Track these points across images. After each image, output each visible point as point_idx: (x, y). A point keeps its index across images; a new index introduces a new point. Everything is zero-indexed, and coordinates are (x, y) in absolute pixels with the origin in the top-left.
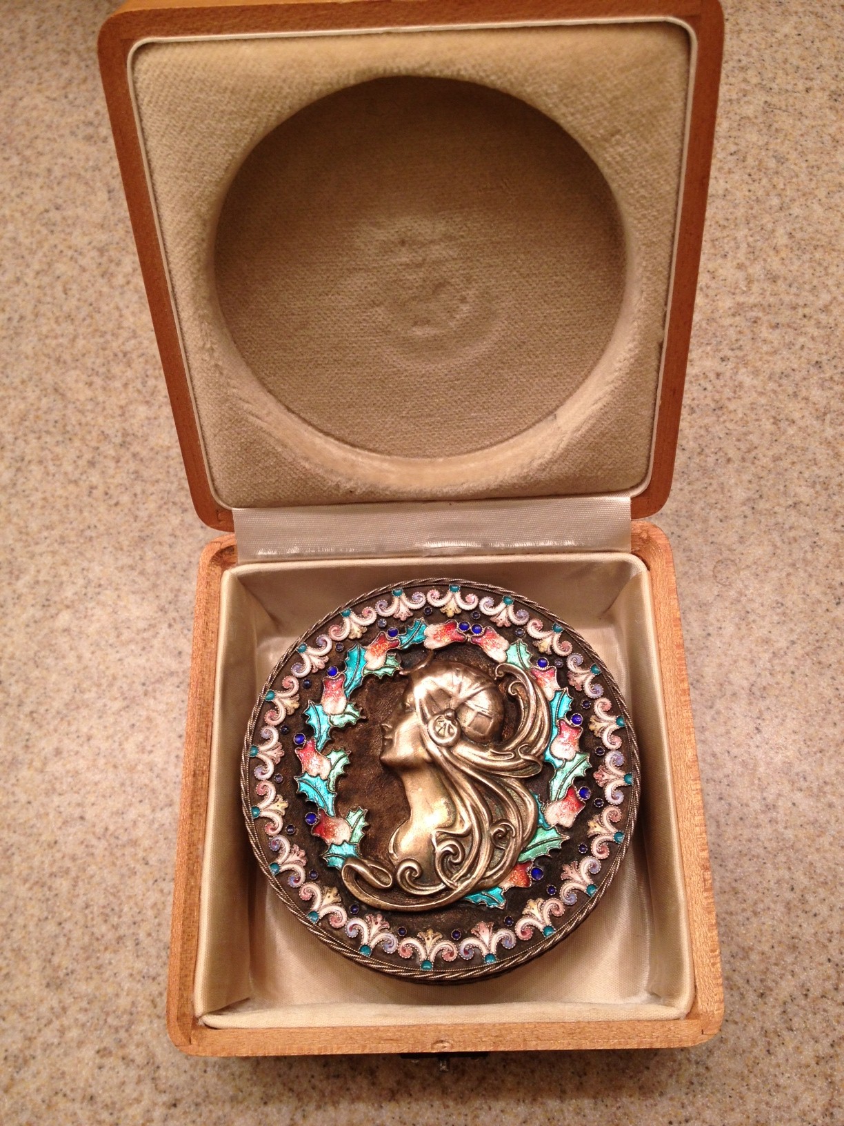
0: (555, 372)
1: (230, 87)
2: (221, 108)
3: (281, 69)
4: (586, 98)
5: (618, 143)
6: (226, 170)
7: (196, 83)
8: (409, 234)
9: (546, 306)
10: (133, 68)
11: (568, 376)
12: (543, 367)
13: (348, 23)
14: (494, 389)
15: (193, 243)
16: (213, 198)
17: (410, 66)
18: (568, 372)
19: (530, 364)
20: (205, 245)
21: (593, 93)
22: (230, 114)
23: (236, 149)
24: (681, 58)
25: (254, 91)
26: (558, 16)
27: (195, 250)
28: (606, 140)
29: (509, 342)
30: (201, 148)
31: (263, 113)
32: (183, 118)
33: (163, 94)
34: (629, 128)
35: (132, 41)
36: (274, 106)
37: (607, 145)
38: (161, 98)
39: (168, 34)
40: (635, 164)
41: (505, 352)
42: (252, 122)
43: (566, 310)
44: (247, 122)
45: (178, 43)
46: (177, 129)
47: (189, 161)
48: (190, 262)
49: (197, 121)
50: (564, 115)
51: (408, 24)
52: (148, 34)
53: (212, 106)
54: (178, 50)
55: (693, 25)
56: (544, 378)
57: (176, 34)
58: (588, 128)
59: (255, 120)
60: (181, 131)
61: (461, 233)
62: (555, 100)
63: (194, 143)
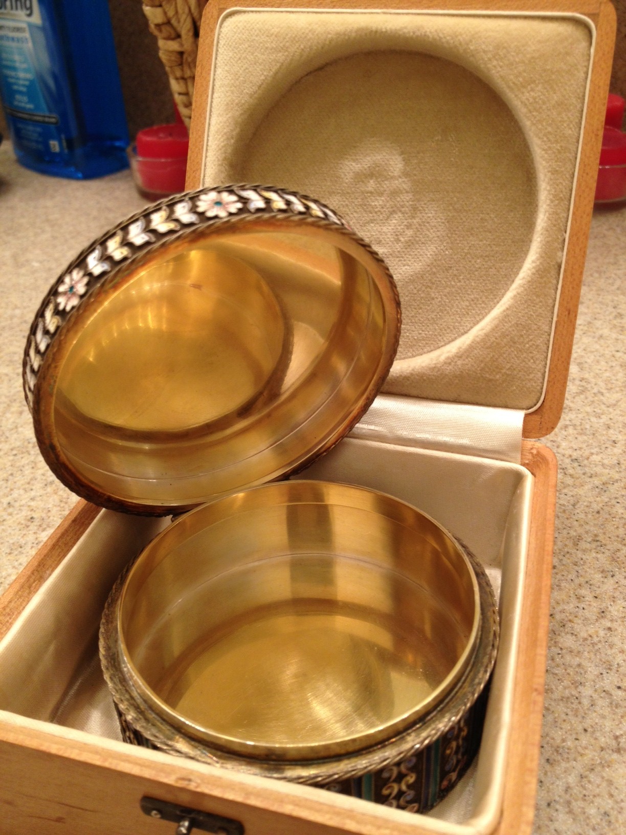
0: (472, 297)
1: (275, 33)
2: (266, 45)
3: (310, 25)
4: (513, 56)
5: (532, 90)
6: (260, 87)
7: (255, 31)
8: (377, 169)
9: (471, 238)
10: (221, 27)
11: (483, 302)
12: (464, 290)
13: (360, 6)
14: (421, 306)
15: (225, 137)
16: (246, 106)
17: (393, 28)
18: (484, 298)
19: (453, 287)
20: (232, 141)
21: (518, 54)
22: (271, 50)
23: (269, 73)
24: (584, 44)
25: (289, 35)
26: (499, 9)
27: (225, 142)
28: (524, 87)
29: (439, 266)
30: (247, 71)
31: (292, 50)
32: (241, 52)
33: (234, 38)
34: (542, 81)
35: (225, 9)
36: (300, 46)
37: (524, 90)
38: (232, 41)
39: (248, 6)
40: (544, 107)
41: (434, 273)
42: (283, 55)
43: (488, 243)
44: (280, 54)
45: (252, 12)
46: (236, 60)
47: (237, 80)
48: (220, 152)
49: (249, 54)
50: (495, 66)
51: (398, 8)
52: (236, 6)
53: (261, 45)
54: (251, 14)
55: (593, 20)
56: (463, 301)
57: (253, 6)
58: (512, 77)
59: (287, 53)
60: (238, 61)
61: (415, 172)
62: (490, 55)
63: (244, 68)
